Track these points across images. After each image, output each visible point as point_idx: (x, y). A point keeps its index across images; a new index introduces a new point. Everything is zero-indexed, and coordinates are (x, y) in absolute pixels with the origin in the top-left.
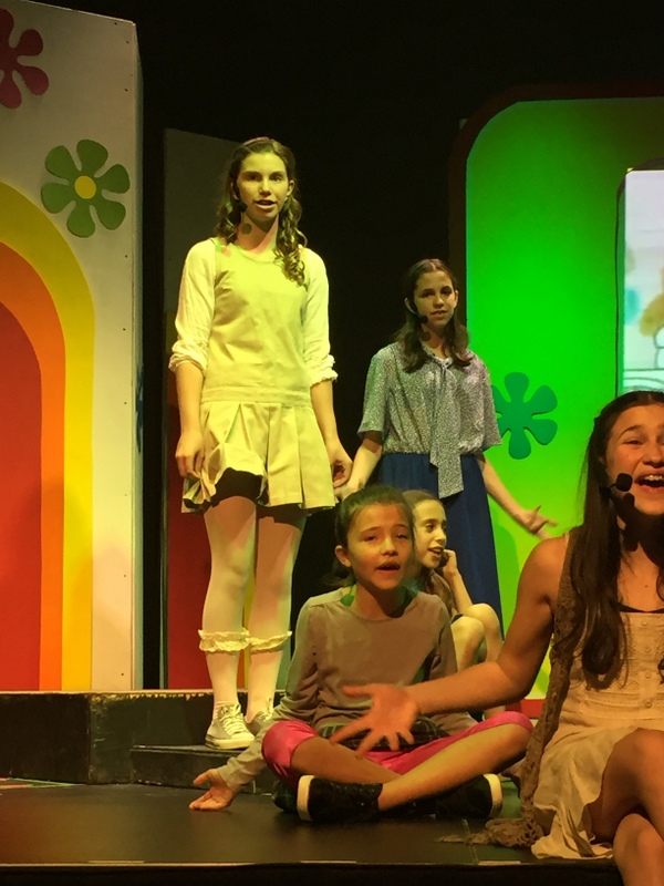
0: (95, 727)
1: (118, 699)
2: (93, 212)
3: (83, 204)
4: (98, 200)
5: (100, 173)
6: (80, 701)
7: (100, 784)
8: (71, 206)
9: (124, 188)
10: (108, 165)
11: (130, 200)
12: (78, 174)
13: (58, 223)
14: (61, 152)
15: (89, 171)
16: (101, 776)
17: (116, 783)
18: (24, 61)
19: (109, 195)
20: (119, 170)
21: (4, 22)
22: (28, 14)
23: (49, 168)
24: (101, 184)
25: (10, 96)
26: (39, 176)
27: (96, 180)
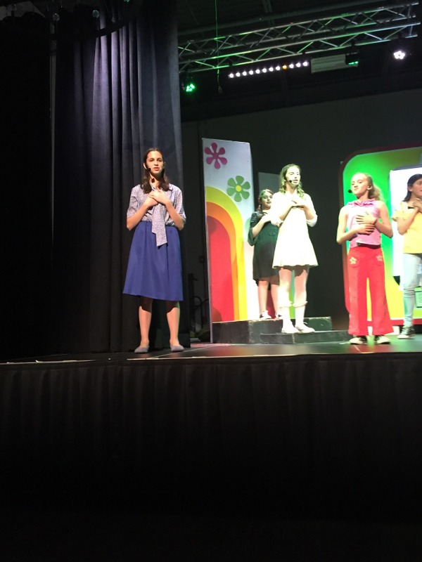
0: (250, 329)
1: (256, 322)
2: (241, 195)
3: (238, 193)
4: (242, 192)
5: (242, 184)
6: (246, 323)
7: (252, 344)
8: (235, 194)
9: (248, 188)
10: (244, 182)
11: (251, 191)
12: (237, 185)
13: (232, 198)
14: (232, 179)
15: (239, 184)
16: (253, 341)
17: (257, 343)
18: (220, 156)
19: (245, 190)
20: (247, 183)
21: (214, 146)
22: (221, 143)
23: (229, 184)
24: (242, 187)
25: (217, 166)
26: (226, 186)
27: (241, 186)
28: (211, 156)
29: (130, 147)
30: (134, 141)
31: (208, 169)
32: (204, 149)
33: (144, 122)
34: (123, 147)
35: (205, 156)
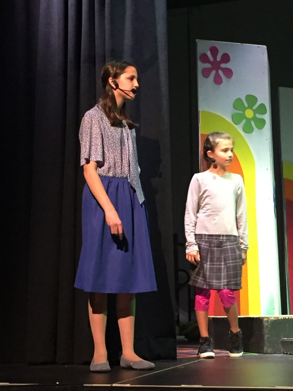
0: (266, 331)
1: (274, 319)
2: (253, 123)
3: (249, 120)
4: (254, 118)
5: (254, 108)
6: (258, 321)
7: (269, 354)
8: (244, 121)
9: (265, 112)
10: (258, 104)
11: (267, 117)
12: (246, 109)
13: (239, 129)
14: (239, 100)
15: (250, 107)
16: (269, 350)
17: (275, 353)
18: (223, 65)
19: (259, 116)
20: (262, 106)
21: (214, 51)
22: (224, 47)
23: (235, 107)
24: (255, 112)
25: (218, 81)
26: (231, 110)
27: (253, 110)
28: (208, 66)
29: (92, 60)
30: (98, 50)
31: (205, 86)
32: (199, 55)
33: (112, 22)
34: (82, 59)
35: (201, 66)
